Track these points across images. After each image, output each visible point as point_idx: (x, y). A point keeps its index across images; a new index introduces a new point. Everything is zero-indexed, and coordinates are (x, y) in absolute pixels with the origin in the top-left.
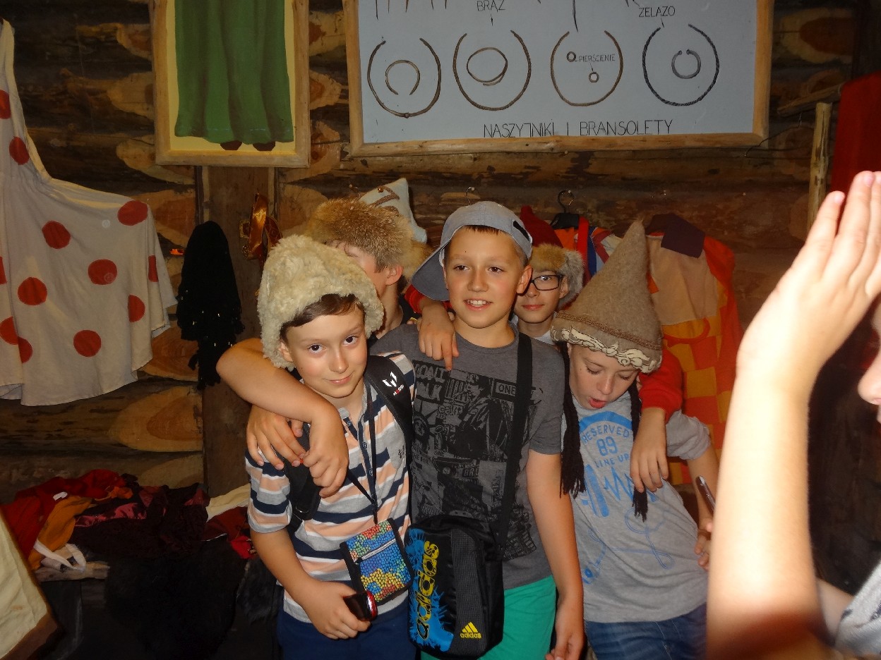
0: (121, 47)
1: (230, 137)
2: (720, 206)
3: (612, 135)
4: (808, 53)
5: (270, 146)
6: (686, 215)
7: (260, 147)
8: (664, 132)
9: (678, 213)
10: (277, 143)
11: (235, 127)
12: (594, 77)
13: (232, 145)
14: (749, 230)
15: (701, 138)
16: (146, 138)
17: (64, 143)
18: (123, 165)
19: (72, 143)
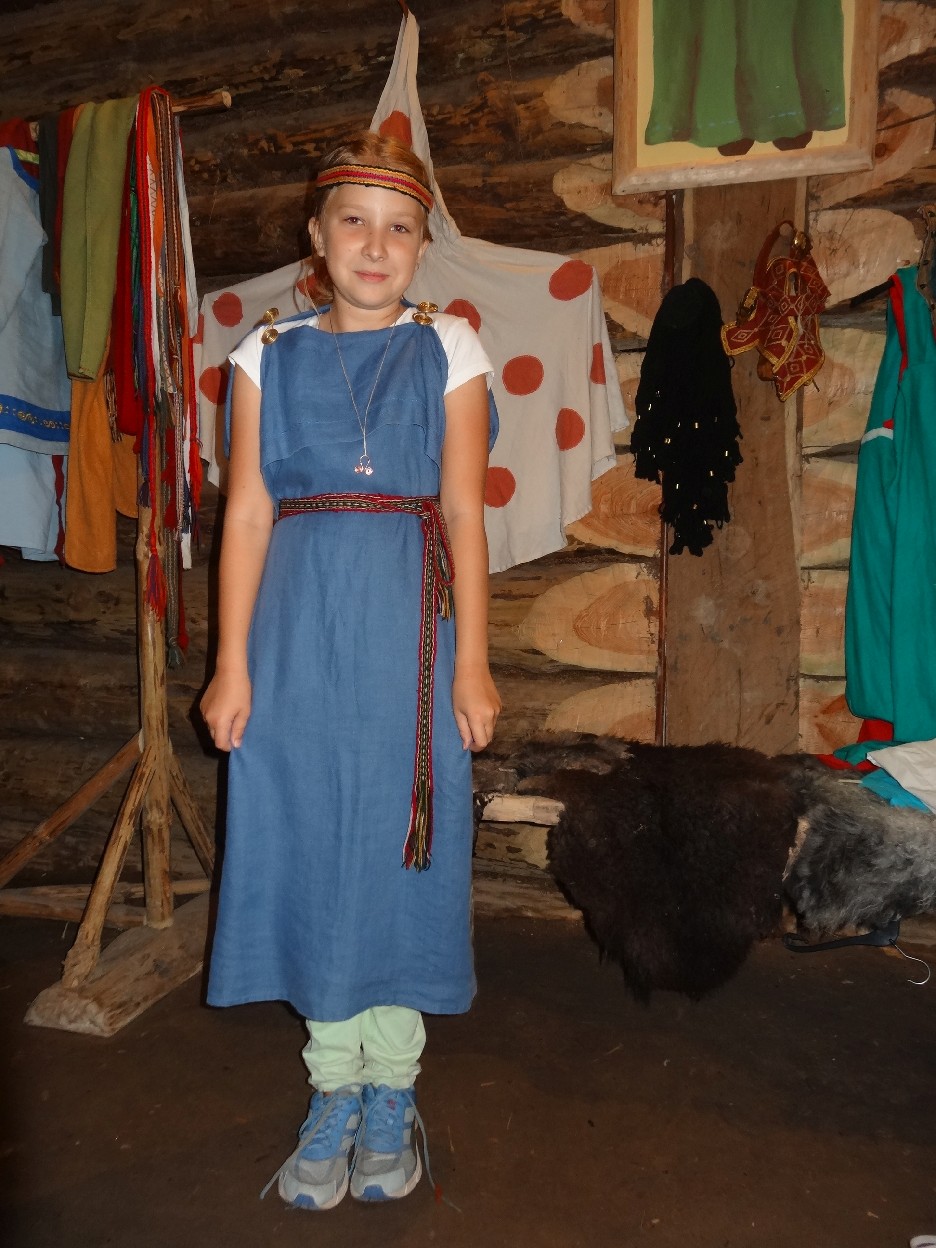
0: (568, 22)
1: (735, 134)
5: (800, 141)
7: (783, 144)
10: (816, 134)
13: (738, 147)
16: (596, 160)
17: (478, 182)
18: (560, 203)
19: (490, 180)
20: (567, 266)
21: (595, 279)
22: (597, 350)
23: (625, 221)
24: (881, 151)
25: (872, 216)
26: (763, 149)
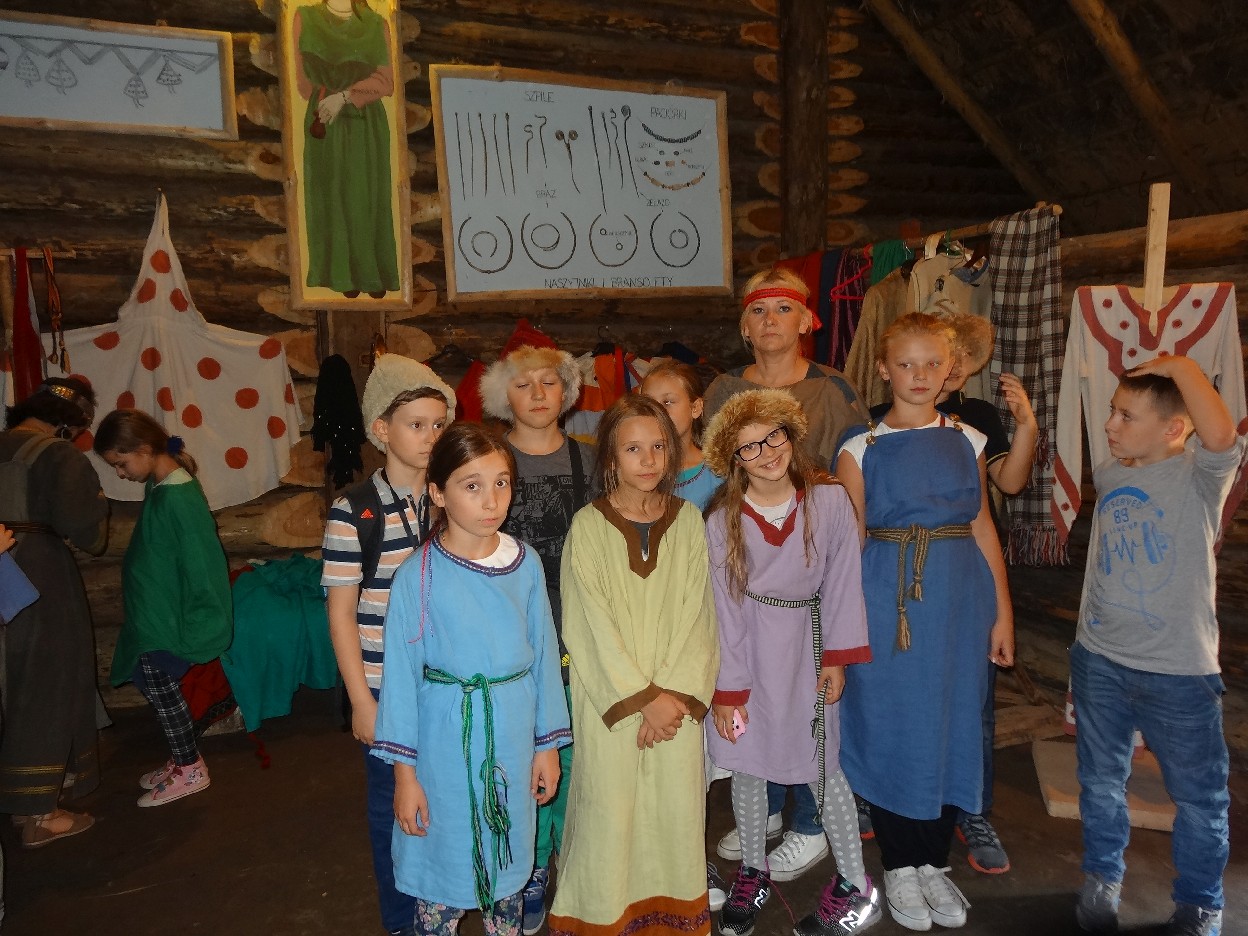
0: (258, 215)
1: (350, 287)
2: (706, 336)
3: (633, 287)
4: (754, 231)
5: (381, 294)
6: (684, 343)
7: (374, 295)
8: (667, 285)
9: (679, 341)
10: (387, 292)
11: (355, 279)
12: (620, 247)
13: (352, 294)
14: (726, 353)
15: (691, 289)
16: (279, 288)
17: (213, 293)
18: (262, 310)
19: (220, 293)
20: (268, 342)
21: (283, 349)
22: (288, 387)
23: (296, 319)
24: (415, 301)
25: (414, 330)
26: (364, 297)
